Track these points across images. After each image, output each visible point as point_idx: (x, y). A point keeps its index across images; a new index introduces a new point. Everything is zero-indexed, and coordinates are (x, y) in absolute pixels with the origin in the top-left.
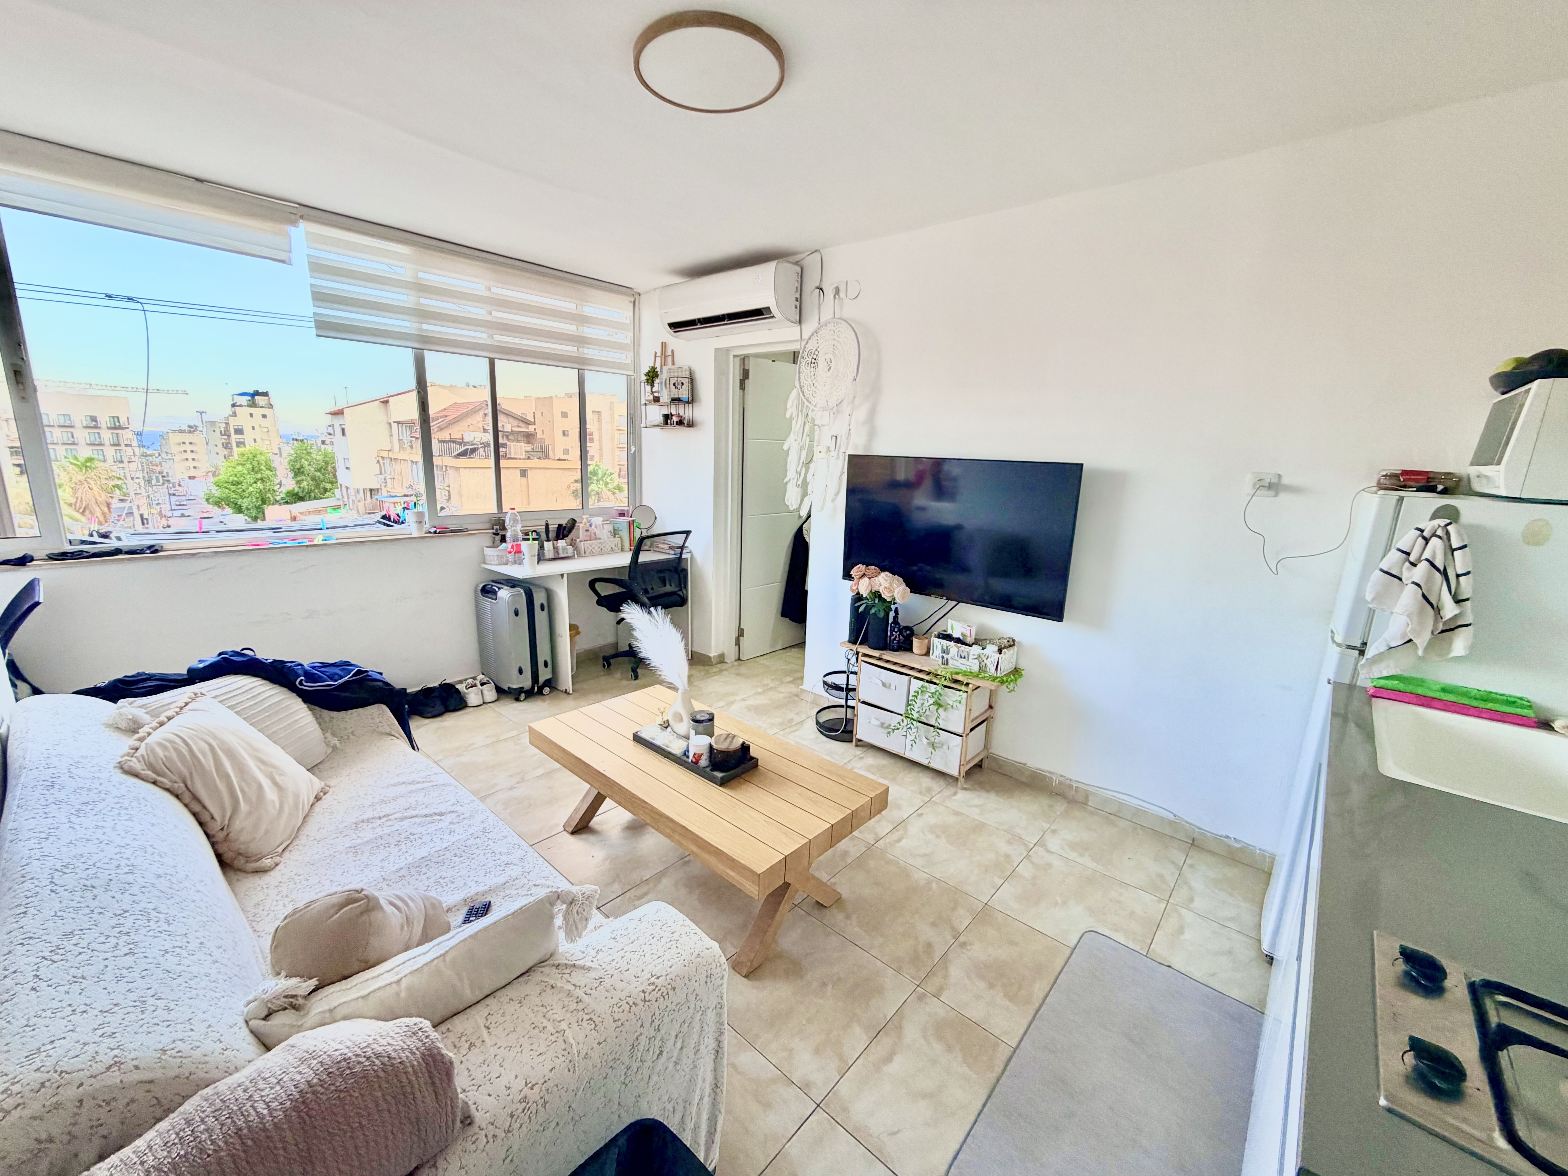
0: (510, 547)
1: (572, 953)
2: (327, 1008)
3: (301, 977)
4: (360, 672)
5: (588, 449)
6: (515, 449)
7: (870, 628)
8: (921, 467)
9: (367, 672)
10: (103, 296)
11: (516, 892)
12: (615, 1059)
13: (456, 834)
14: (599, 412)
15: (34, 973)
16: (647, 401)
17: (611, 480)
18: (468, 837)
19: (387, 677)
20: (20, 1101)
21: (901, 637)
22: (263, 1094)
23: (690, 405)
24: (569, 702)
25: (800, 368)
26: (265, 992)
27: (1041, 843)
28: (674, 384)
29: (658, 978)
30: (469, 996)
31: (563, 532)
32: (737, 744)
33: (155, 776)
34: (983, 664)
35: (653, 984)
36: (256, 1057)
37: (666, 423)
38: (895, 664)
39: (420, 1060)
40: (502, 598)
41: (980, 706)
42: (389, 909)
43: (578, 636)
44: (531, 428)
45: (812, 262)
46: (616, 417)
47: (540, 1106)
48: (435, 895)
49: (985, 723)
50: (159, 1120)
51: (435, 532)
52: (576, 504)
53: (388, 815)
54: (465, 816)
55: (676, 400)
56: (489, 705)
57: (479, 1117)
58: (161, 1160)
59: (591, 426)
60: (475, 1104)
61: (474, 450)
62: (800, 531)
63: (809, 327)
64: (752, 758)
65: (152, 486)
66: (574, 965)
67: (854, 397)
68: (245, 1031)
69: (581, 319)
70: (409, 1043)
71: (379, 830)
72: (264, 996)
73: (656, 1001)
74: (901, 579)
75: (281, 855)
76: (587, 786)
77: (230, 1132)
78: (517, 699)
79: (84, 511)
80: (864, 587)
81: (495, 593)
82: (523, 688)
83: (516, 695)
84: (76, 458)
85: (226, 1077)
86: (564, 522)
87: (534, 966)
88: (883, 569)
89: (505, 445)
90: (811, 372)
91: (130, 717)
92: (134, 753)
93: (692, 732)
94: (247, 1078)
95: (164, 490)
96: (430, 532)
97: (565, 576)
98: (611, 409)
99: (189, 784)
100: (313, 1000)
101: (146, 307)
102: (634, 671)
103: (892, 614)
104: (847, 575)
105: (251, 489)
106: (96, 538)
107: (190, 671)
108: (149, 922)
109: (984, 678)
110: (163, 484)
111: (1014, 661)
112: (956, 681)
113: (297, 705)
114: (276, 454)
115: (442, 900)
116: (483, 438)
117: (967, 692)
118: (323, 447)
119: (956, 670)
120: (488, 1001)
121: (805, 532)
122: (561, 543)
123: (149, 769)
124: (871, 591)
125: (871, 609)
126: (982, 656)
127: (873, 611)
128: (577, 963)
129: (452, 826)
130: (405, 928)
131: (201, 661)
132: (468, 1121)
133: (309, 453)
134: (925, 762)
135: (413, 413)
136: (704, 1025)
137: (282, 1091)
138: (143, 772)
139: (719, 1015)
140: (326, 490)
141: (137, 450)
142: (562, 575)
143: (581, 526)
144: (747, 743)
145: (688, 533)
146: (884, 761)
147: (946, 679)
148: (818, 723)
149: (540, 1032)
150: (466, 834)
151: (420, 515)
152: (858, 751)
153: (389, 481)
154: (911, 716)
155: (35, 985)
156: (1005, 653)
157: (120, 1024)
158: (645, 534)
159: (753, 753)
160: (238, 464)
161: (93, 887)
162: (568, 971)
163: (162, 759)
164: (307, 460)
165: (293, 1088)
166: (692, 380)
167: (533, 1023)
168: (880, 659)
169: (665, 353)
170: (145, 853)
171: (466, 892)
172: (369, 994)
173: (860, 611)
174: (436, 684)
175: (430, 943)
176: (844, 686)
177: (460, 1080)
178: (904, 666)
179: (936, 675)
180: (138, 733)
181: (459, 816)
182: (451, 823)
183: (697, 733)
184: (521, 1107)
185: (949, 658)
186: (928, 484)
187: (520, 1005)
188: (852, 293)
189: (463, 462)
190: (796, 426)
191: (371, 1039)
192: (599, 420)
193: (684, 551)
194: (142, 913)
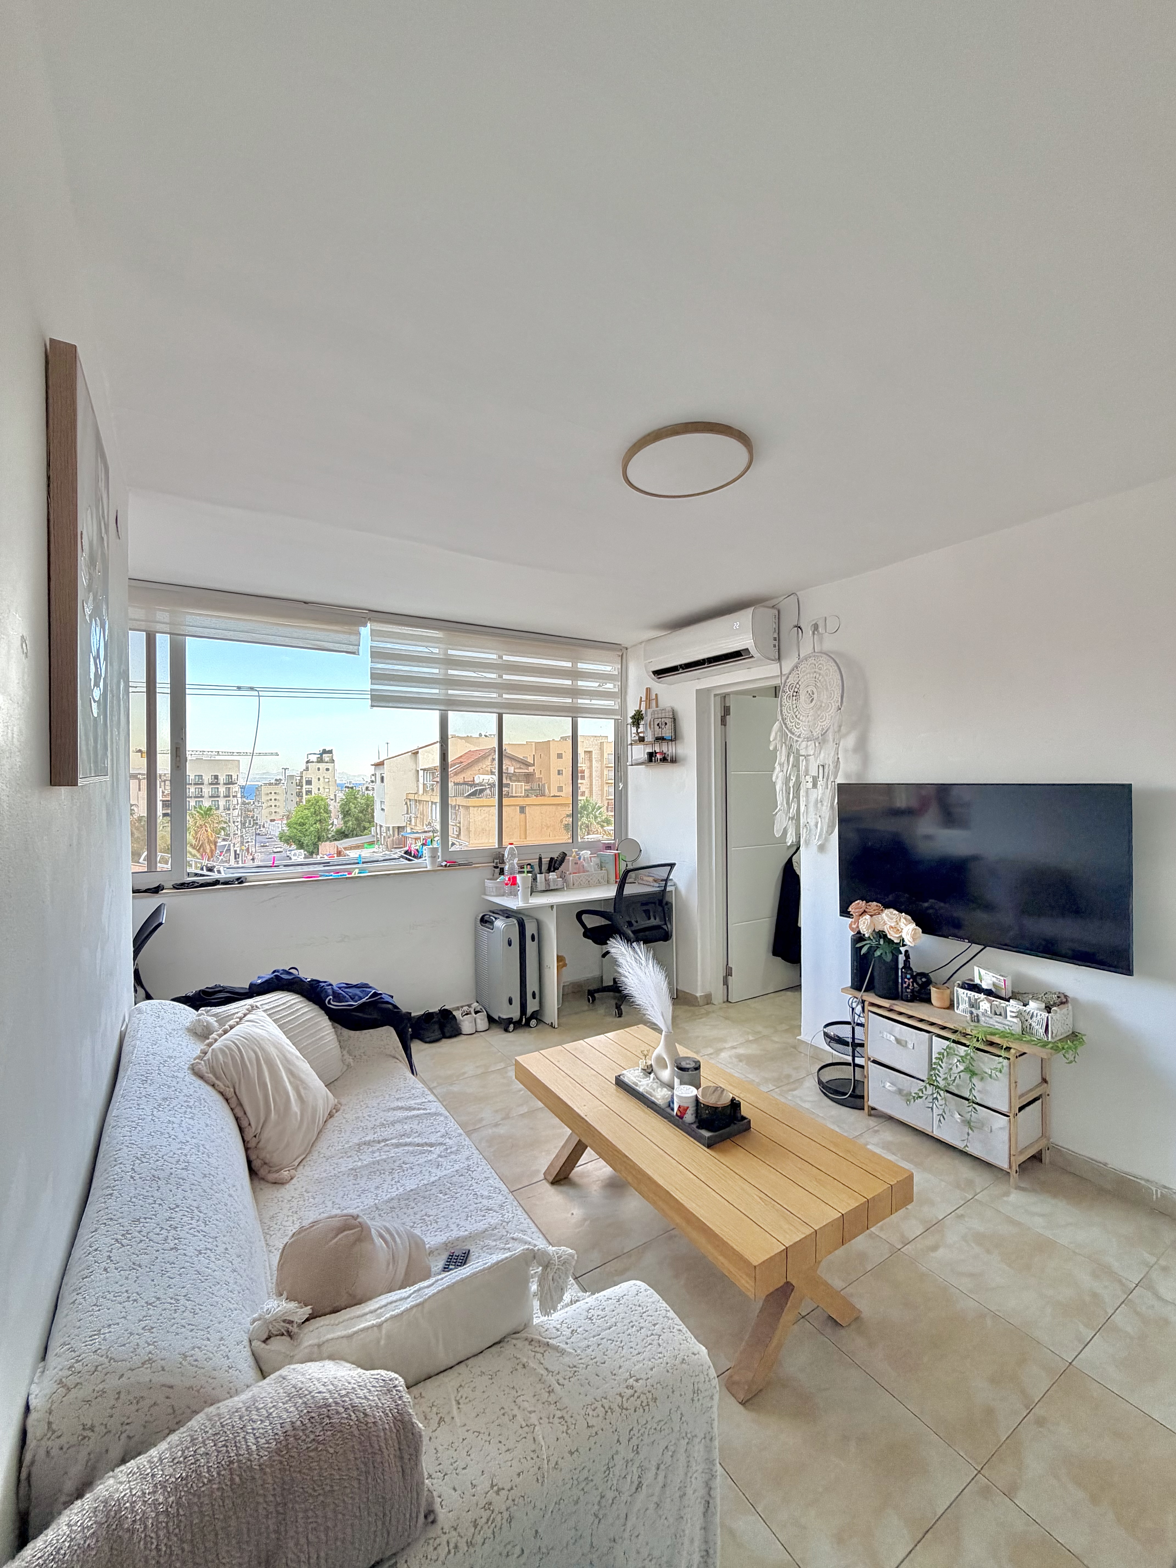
0: (507, 879)
1: (546, 1328)
2: (316, 1341)
3: (299, 1303)
4: (376, 994)
5: (579, 785)
6: (517, 788)
7: (875, 974)
8: (924, 793)
9: (381, 994)
10: (235, 688)
11: (494, 1243)
12: (586, 1479)
13: (443, 1169)
14: (590, 752)
15: (108, 1254)
16: (633, 741)
17: (599, 814)
18: (453, 1174)
19: (396, 1001)
20: (78, 1381)
21: (915, 985)
22: (255, 1426)
23: (674, 742)
24: (553, 1036)
25: (781, 701)
26: (268, 1311)
27: (1145, 1283)
28: (658, 725)
29: (637, 1381)
30: (444, 1358)
31: (554, 865)
32: (725, 1100)
33: (214, 1079)
34: (1027, 1024)
35: (632, 1387)
36: (253, 1382)
37: (650, 760)
38: (911, 1017)
39: (392, 1425)
40: (498, 928)
41: (1028, 1078)
42: (379, 1241)
43: (564, 968)
44: (531, 769)
45: (788, 605)
46: (606, 756)
47: (504, 1521)
48: (419, 1234)
49: (1039, 1102)
50: (172, 1431)
51: (446, 866)
52: (566, 838)
53: (387, 1140)
54: (453, 1149)
55: (660, 739)
56: (482, 1033)
57: (442, 1514)
58: (168, 1477)
59: (582, 765)
60: (440, 1497)
61: (482, 791)
62: (790, 862)
63: (787, 665)
64: (744, 1118)
65: (245, 828)
66: (548, 1344)
67: (840, 727)
68: (247, 1353)
69: (575, 675)
70: (384, 1402)
71: (377, 1154)
72: (267, 1316)
73: (635, 1411)
74: (909, 918)
75: (296, 1169)
76: (569, 1131)
77: (223, 1463)
78: (506, 1030)
79: (200, 848)
80: (865, 926)
81: (492, 923)
82: (512, 1018)
83: (505, 1025)
84: (201, 808)
85: (227, 1399)
86: (555, 856)
87: (509, 1335)
88: (887, 906)
89: (508, 785)
90: (793, 705)
91: (205, 1024)
92: (204, 1057)
93: (677, 1081)
94: (244, 1404)
95: (252, 830)
96: (442, 866)
97: (555, 907)
98: (601, 749)
99: (237, 1091)
100: (306, 1331)
101: (261, 694)
102: (618, 1007)
103: (901, 958)
104: (844, 912)
105: (312, 829)
106: (205, 872)
107: (251, 985)
108: (192, 1220)
109: (1028, 1042)
110: (253, 826)
111: (1070, 1021)
112: (992, 1044)
113: (324, 1021)
114: (332, 800)
115: (426, 1240)
116: (491, 779)
117: (1009, 1059)
118: (366, 792)
119: (990, 1030)
120: (462, 1368)
121: (795, 864)
122: (552, 876)
123: (211, 1072)
124: (874, 930)
125: (875, 951)
126: (1024, 1014)
127: (878, 953)
128: (551, 1341)
129: (440, 1159)
130: (391, 1266)
131: (259, 978)
132: (430, 1517)
133: (356, 798)
134: (960, 1145)
135: (436, 762)
136: (691, 1459)
137: (269, 1427)
138: (206, 1075)
139: (709, 1449)
140: (365, 828)
141: (240, 800)
142: (552, 907)
143: (570, 859)
144: (737, 1099)
145: (672, 865)
146: (908, 1139)
147: (978, 1041)
148: (820, 1082)
149: (510, 1421)
150: (452, 1170)
151: (434, 850)
152: (872, 1122)
153: (413, 820)
154: (935, 1084)
155: (107, 1266)
156: (1056, 1012)
157: (158, 1319)
158: (630, 867)
159: (745, 1111)
160: (305, 809)
161: (159, 1179)
162: (541, 1350)
163: (221, 1064)
164: (353, 804)
165: (279, 1427)
166: (674, 720)
167: (503, 1408)
168: (891, 1010)
169: (649, 697)
170: (198, 1151)
171: (447, 1235)
172: (354, 1334)
173: (862, 953)
174: (436, 1010)
175: (412, 1288)
176: (850, 1040)
177: (427, 1463)
178: (921, 1020)
179: (965, 1035)
180: (208, 1039)
181: (447, 1149)
182: (439, 1156)
183: (682, 1083)
184: (485, 1514)
185: (980, 1014)
186: (933, 812)
187: (491, 1381)
188: (831, 627)
189: (473, 801)
190: (782, 756)
191: (350, 1387)
192: (591, 760)
193: (669, 884)
194: (188, 1210)
